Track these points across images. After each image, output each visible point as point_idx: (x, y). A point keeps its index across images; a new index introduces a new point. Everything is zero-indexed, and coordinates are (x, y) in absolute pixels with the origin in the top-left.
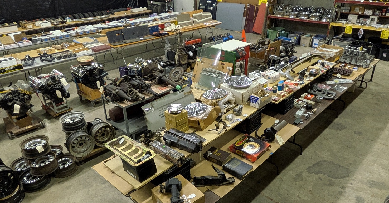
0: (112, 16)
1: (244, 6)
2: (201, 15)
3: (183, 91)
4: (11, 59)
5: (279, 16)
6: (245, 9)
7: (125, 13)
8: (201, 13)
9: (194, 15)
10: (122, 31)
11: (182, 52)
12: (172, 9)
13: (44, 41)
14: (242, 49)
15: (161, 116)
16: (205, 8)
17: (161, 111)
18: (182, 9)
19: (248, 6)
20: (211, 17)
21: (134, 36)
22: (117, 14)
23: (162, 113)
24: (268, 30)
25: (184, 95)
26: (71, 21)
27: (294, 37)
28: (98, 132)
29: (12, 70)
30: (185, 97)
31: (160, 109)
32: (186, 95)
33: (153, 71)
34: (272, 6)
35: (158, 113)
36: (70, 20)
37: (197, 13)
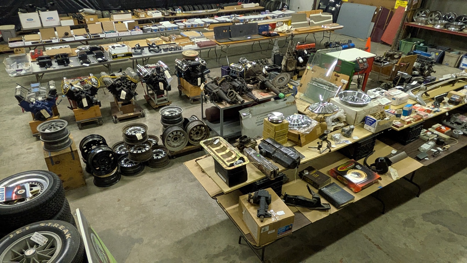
0: (221, 11)
1: (375, 8)
2: (320, 16)
3: (286, 100)
4: (123, 46)
5: (419, 24)
6: (376, 13)
7: (235, 8)
8: (320, 14)
9: (311, 15)
10: (230, 28)
11: (291, 57)
12: (286, 6)
13: (154, 32)
14: (365, 60)
15: (257, 124)
16: (325, 8)
17: (259, 119)
18: (299, 8)
19: (380, 9)
20: (332, 19)
21: (242, 34)
22: (227, 9)
23: (259, 121)
24: (402, 41)
25: (286, 105)
26: (181, 13)
27: (435, 53)
28: (193, 129)
29: (123, 57)
30: (286, 107)
31: (258, 116)
32: (288, 105)
33: (257, 75)
34: (412, 10)
35: (255, 119)
36: (180, 11)
37: (316, 13)
